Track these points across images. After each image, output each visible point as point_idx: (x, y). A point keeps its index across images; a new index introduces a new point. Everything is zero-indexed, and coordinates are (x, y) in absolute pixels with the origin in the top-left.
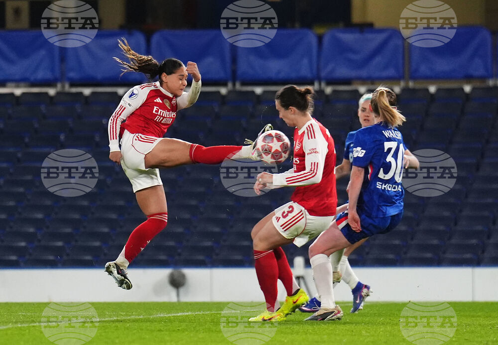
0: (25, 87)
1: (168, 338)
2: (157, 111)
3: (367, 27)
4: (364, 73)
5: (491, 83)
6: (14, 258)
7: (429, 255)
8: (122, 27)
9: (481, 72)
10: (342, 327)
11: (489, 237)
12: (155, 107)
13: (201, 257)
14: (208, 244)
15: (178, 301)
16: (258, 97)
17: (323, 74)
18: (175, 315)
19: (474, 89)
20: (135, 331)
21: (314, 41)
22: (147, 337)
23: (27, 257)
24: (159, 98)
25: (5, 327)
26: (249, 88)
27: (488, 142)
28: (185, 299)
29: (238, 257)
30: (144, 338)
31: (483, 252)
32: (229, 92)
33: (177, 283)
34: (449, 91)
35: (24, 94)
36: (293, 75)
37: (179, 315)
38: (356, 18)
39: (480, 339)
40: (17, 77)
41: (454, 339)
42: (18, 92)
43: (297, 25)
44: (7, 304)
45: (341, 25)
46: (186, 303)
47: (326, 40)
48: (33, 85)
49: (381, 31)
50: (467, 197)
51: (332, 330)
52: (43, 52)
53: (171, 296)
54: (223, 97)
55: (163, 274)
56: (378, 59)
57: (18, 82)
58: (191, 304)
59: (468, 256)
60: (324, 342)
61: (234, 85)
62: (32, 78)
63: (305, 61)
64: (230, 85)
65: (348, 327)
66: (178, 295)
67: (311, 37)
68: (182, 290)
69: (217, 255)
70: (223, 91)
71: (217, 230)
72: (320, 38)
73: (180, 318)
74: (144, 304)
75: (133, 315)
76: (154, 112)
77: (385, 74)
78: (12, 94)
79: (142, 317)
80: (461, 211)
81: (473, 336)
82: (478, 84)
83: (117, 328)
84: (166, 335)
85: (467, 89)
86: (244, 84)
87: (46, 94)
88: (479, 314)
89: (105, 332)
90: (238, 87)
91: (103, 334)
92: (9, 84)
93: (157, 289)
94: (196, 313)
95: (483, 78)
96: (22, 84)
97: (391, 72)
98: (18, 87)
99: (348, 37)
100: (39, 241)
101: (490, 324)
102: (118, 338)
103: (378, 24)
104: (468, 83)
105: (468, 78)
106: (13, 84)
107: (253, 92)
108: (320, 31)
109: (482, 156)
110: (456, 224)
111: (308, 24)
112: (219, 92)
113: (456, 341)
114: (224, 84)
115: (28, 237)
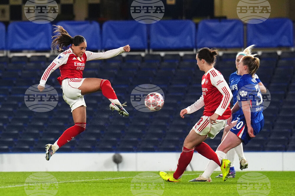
0: (33, 52)
1: (112, 192)
2: (76, 65)
3: (223, 19)
4: (221, 44)
5: (293, 49)
6: (27, 147)
7: (258, 145)
8: (86, 19)
9: (287, 43)
10: (209, 185)
11: (291, 135)
12: (75, 63)
13: (131, 147)
14: (135, 139)
15: (118, 171)
16: (162, 58)
17: (198, 45)
18: (116, 179)
19: (283, 53)
20: (94, 188)
21: (193, 26)
22: (101, 191)
23: (34, 146)
24: (74, 58)
25: (22, 186)
26: (157, 53)
27: (291, 82)
28: (122, 169)
29: (151, 147)
30: (99, 192)
31: (288, 143)
32: (146, 55)
33: (117, 161)
34: (269, 54)
35: (32, 56)
36: (182, 45)
37: (118, 178)
38: (217, 13)
39: (287, 192)
40: (29, 47)
41: (272, 192)
42: (29, 55)
43: (184, 18)
44: (23, 173)
45: (208, 18)
46: (123, 172)
47: (200, 26)
48: (37, 51)
49: (231, 21)
50: (279, 113)
51: (204, 187)
52: (42, 34)
53: (114, 168)
54: (143, 58)
55: (109, 156)
56: (229, 37)
57: (29, 50)
58: (126, 173)
59: (280, 146)
60: (199, 194)
61: (149, 51)
62: (37, 48)
63: (189, 38)
64: (146, 51)
65: (213, 185)
66: (118, 167)
67: (192, 24)
68: (120, 165)
69: (140, 145)
70: (143, 54)
71: (140, 131)
72: (197, 25)
73: (119, 180)
74: (99, 172)
75: (93, 179)
76: (75, 65)
77: (232, 45)
78: (25, 57)
79: (98, 180)
80: (275, 121)
81: (283, 190)
82: (285, 50)
83: (84, 186)
84: (111, 189)
85: (279, 53)
86: (154, 50)
87: (44, 56)
88: (286, 178)
89: (78, 188)
90: (151, 52)
91: (77, 189)
92: (24, 51)
93: (106, 164)
94: (128, 178)
95: (288, 47)
96: (31, 51)
97: (236, 44)
98: (29, 52)
99: (212, 24)
100: (41, 138)
101: (292, 184)
102: (85, 191)
103: (229, 17)
104: (280, 49)
105: (280, 47)
106: (26, 51)
107: (159, 55)
108: (196, 21)
109: (288, 90)
110: (273, 128)
111: (190, 17)
112: (140, 55)
113: (273, 193)
114: (143, 51)
115: (35, 136)
